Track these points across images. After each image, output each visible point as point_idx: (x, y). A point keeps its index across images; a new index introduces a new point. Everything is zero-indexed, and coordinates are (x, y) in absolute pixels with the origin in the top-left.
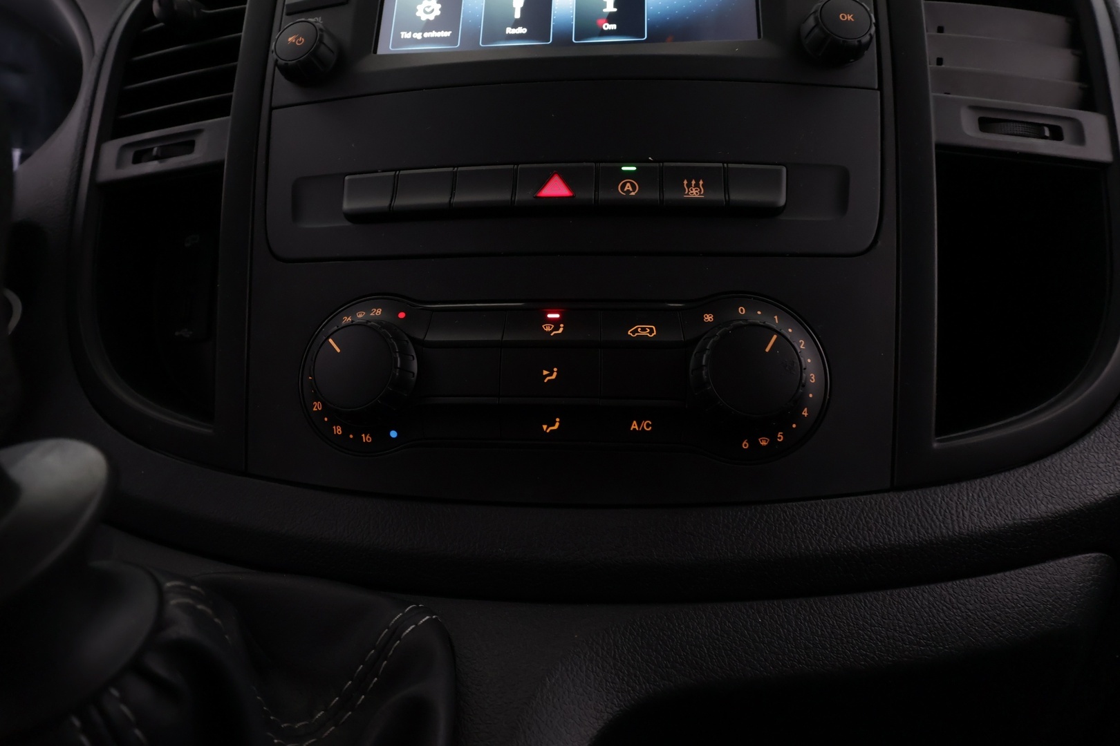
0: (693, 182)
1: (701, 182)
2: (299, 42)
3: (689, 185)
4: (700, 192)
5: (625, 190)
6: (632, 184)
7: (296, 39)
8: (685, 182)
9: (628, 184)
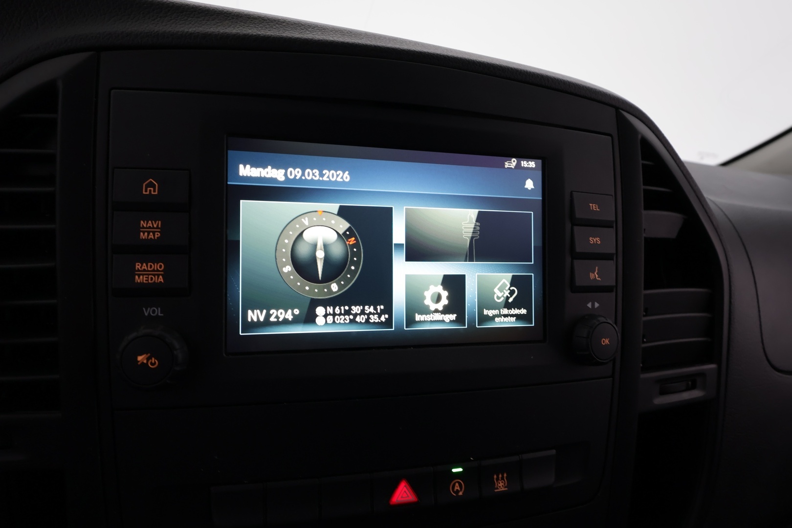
0: (500, 476)
1: (505, 475)
2: (152, 364)
3: (498, 479)
4: (505, 484)
5: (455, 490)
6: (459, 482)
7: (148, 359)
8: (495, 477)
9: (457, 484)
